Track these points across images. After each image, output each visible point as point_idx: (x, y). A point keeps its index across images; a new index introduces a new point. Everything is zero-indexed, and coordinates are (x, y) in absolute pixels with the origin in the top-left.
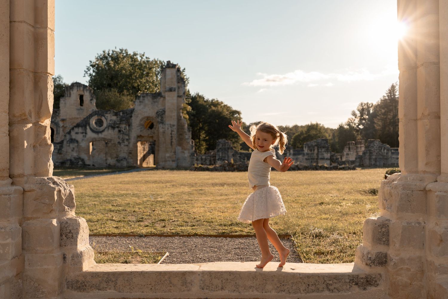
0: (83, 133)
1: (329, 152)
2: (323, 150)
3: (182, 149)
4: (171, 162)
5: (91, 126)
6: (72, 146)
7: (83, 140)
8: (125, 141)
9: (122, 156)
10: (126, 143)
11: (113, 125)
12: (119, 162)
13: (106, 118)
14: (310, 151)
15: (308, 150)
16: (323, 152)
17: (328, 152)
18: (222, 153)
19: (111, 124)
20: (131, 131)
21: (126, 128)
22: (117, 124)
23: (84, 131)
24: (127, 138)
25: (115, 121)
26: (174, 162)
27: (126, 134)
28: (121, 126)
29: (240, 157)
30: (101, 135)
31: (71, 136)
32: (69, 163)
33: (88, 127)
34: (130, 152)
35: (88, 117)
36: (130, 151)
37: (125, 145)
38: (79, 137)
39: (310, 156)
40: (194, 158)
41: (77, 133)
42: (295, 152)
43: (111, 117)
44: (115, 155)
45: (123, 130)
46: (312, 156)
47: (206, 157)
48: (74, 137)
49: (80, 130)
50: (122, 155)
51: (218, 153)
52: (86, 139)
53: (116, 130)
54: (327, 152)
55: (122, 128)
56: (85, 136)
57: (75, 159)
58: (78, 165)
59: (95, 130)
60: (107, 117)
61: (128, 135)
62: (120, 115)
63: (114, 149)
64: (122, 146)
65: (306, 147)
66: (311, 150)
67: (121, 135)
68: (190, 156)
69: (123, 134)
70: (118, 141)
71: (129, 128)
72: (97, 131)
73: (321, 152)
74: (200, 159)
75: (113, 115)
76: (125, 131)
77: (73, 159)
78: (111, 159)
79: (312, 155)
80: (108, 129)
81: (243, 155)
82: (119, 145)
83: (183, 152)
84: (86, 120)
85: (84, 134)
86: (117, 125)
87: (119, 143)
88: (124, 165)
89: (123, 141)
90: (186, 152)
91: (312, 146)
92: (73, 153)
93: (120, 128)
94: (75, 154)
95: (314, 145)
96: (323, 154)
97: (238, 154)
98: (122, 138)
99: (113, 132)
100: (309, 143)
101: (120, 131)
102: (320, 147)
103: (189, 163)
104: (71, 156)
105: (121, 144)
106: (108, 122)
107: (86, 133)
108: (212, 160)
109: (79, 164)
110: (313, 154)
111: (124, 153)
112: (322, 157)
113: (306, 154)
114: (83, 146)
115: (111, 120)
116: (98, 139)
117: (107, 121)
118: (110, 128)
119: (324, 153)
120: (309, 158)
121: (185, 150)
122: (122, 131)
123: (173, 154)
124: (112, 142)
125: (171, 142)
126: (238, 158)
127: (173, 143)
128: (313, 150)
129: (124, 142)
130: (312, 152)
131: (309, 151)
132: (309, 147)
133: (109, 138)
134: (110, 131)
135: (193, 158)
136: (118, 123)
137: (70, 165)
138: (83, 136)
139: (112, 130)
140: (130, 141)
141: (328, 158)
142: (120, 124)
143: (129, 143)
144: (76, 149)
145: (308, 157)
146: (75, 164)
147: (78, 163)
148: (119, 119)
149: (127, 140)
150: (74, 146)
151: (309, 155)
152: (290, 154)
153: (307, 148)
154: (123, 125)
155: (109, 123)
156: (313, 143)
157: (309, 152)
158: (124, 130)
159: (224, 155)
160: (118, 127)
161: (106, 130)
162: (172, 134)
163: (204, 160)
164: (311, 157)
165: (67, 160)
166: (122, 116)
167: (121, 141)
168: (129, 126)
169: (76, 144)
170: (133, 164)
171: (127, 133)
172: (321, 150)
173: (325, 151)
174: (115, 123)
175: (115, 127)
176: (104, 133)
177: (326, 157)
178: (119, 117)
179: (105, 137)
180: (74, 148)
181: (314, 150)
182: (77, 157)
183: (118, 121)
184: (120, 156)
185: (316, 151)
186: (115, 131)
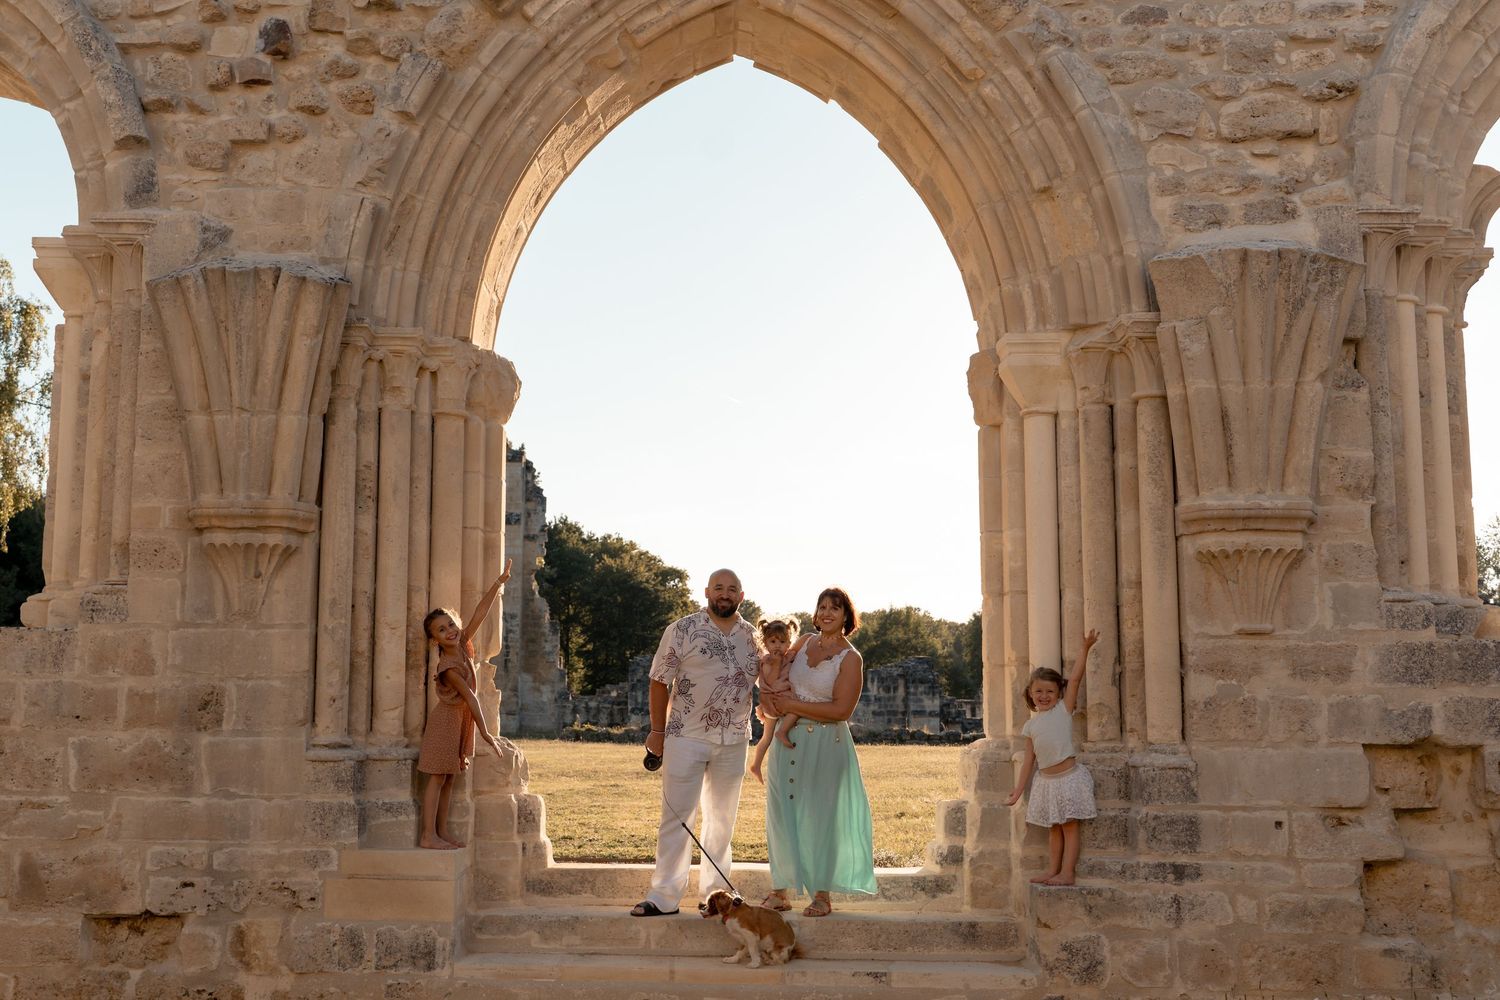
1: (937, 696)
2: (921, 689)
14: (884, 689)
16: (921, 694)
17: (934, 694)
39: (886, 706)
46: (891, 706)
54: (931, 696)
66: (887, 690)
68: (556, 700)
73: (915, 694)
79: (891, 703)
83: (539, 690)
90: (545, 689)
91: (890, 676)
95: (895, 673)
96: (921, 700)
102: (913, 682)
103: (553, 720)
108: (616, 713)
110: (894, 698)
119: (923, 697)
120: (883, 710)
121: (543, 684)
125: (506, 661)
127: (510, 665)
131: (881, 689)
132: (882, 680)
135: (565, 707)
153: (875, 683)
156: (894, 669)
157: (882, 694)
162: (509, 639)
163: (593, 713)
172: (916, 688)
177: (928, 710)
181: (896, 689)
185: (901, 691)
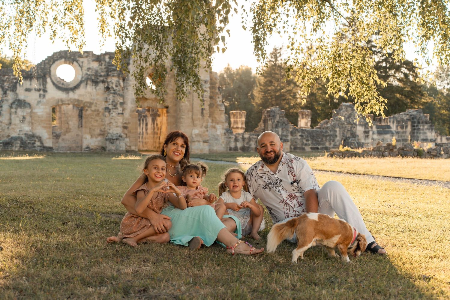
0: (39, 90)
3: (213, 121)
4: (201, 143)
5: (53, 78)
6: (21, 112)
7: (39, 102)
8: (118, 106)
9: (115, 132)
10: (120, 110)
11: (93, 78)
12: (113, 143)
13: (81, 65)
15: (397, 127)
18: (282, 129)
19: (89, 75)
20: (127, 89)
21: (120, 84)
22: (101, 76)
23: (42, 87)
24: (122, 101)
25: (97, 71)
26: (205, 144)
27: (119, 95)
28: (109, 80)
29: (301, 136)
30: (72, 95)
31: (17, 94)
32: (18, 144)
33: (48, 80)
34: (125, 125)
35: (47, 61)
36: (126, 123)
37: (119, 114)
38: (32, 97)
40: (232, 136)
41: (28, 90)
42: (379, 130)
43: (89, 63)
44: (98, 131)
45: (114, 86)
47: (250, 135)
48: (21, 97)
49: (35, 84)
50: (116, 130)
51: (277, 129)
52: (44, 100)
53: (101, 86)
55: (113, 83)
56: (44, 96)
57: (28, 138)
58: (34, 147)
59: (60, 85)
60: (82, 62)
61: (122, 96)
62: (105, 60)
63: (97, 121)
64: (114, 114)
65: (393, 122)
67: (111, 96)
69: (114, 93)
70: (104, 107)
71: (124, 83)
72: (63, 86)
74: (241, 139)
75: (93, 61)
76: (117, 88)
77: (23, 136)
78: (92, 136)
80: (87, 84)
81: (306, 133)
82: (107, 114)
84: (42, 66)
85: (42, 92)
86: (101, 79)
87: (107, 109)
88: (121, 149)
89: (115, 106)
92: (23, 125)
93: (108, 82)
94: (26, 128)
97: (299, 132)
98: (113, 101)
99: (94, 90)
100: (396, 115)
101: (108, 89)
104: (20, 131)
105: (112, 112)
106: (85, 72)
107: (45, 91)
109: (35, 145)
111: (117, 127)
112: (425, 138)
113: (394, 132)
114: (39, 114)
115: (89, 69)
116: (67, 102)
117: (82, 69)
118: (89, 82)
122: (113, 88)
123: (204, 129)
124: (93, 108)
126: (299, 138)
128: (405, 127)
129: (116, 108)
130: (404, 130)
133: (88, 100)
134: (90, 88)
136: (103, 74)
137: (21, 147)
138: (40, 95)
139: (94, 87)
140: (125, 106)
141: (432, 139)
142: (107, 75)
143: (123, 110)
144: (28, 119)
145: (398, 137)
146: (30, 145)
147: (34, 143)
148: (103, 67)
149: (122, 104)
150: (25, 114)
151: (400, 135)
152: (373, 133)
154: (113, 78)
155: (87, 74)
158: (116, 86)
159: (285, 134)
160: (103, 82)
161: (83, 85)
164: (403, 138)
165: (16, 139)
166: (109, 63)
167: (110, 107)
168: (124, 80)
169: (29, 111)
170: (130, 146)
171: (121, 93)
173: (428, 129)
174: (97, 74)
175: (98, 80)
176: (78, 92)
178: (103, 65)
179: (81, 99)
180: (24, 118)
182: (31, 133)
183: (102, 72)
184: (111, 132)
186: (98, 88)
